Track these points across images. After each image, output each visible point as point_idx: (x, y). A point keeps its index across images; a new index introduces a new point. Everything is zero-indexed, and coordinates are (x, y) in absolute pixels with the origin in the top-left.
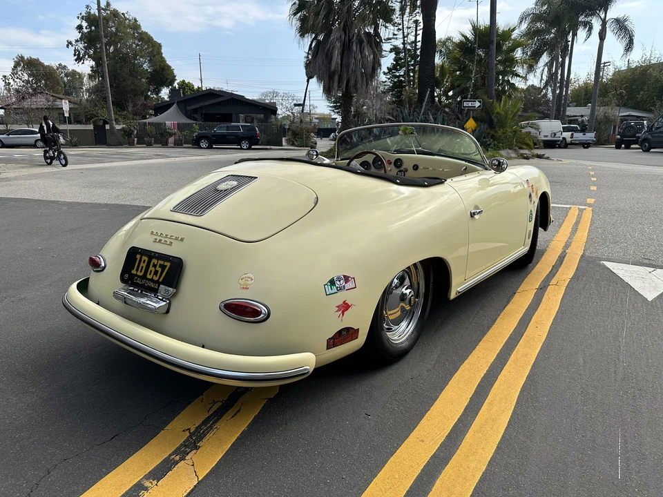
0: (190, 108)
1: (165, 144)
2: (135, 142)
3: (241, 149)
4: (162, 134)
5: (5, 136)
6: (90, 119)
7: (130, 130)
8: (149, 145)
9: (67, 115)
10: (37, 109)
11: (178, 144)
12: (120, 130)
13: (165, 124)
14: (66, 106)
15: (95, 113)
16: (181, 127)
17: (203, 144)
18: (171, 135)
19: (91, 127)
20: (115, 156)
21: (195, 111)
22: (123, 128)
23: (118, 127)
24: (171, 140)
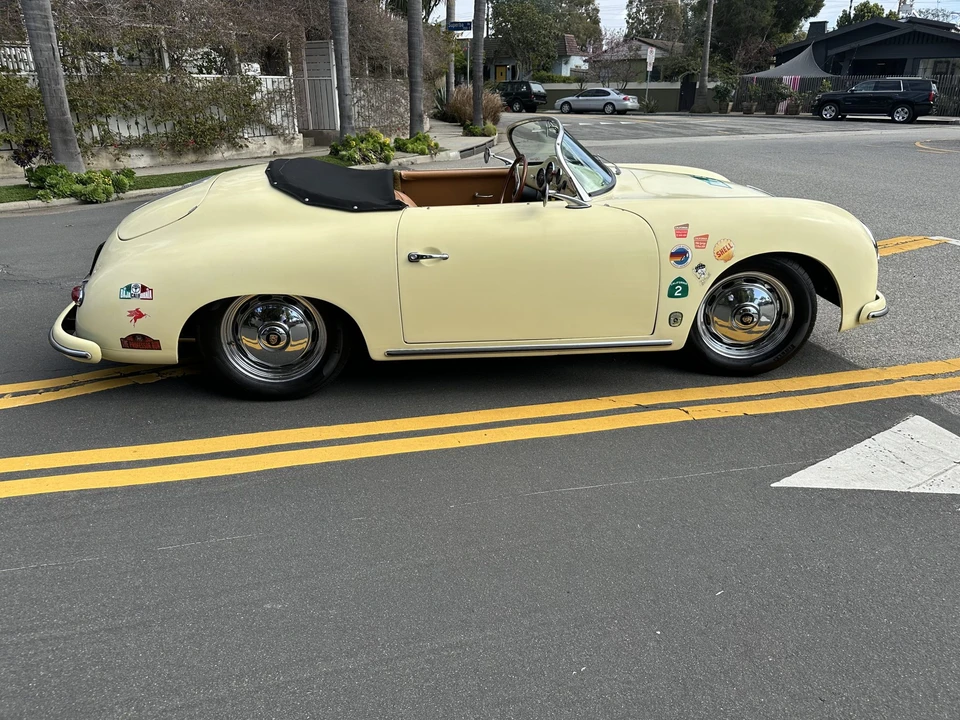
0: (832, 52)
1: (771, 112)
2: (730, 108)
3: (893, 121)
4: (770, 96)
5: (574, 98)
6: (678, 73)
7: (726, 89)
8: (748, 112)
9: (650, 69)
10: (618, 61)
11: (791, 112)
12: (713, 89)
13: (780, 80)
14: (651, 55)
15: (685, 64)
16: (805, 84)
17: (828, 113)
18: (783, 97)
19: (677, 85)
20: (670, 130)
21: (841, 56)
22: (717, 87)
23: (711, 85)
24: (783, 106)
